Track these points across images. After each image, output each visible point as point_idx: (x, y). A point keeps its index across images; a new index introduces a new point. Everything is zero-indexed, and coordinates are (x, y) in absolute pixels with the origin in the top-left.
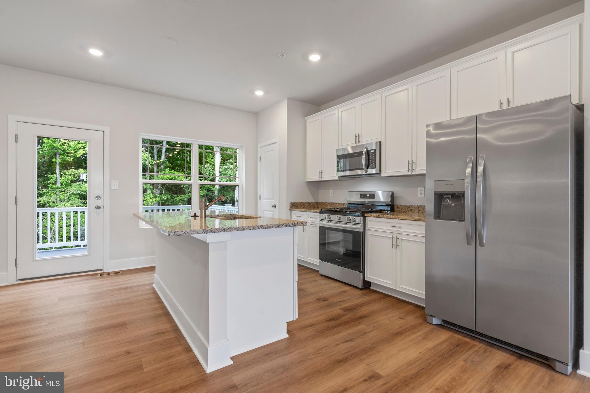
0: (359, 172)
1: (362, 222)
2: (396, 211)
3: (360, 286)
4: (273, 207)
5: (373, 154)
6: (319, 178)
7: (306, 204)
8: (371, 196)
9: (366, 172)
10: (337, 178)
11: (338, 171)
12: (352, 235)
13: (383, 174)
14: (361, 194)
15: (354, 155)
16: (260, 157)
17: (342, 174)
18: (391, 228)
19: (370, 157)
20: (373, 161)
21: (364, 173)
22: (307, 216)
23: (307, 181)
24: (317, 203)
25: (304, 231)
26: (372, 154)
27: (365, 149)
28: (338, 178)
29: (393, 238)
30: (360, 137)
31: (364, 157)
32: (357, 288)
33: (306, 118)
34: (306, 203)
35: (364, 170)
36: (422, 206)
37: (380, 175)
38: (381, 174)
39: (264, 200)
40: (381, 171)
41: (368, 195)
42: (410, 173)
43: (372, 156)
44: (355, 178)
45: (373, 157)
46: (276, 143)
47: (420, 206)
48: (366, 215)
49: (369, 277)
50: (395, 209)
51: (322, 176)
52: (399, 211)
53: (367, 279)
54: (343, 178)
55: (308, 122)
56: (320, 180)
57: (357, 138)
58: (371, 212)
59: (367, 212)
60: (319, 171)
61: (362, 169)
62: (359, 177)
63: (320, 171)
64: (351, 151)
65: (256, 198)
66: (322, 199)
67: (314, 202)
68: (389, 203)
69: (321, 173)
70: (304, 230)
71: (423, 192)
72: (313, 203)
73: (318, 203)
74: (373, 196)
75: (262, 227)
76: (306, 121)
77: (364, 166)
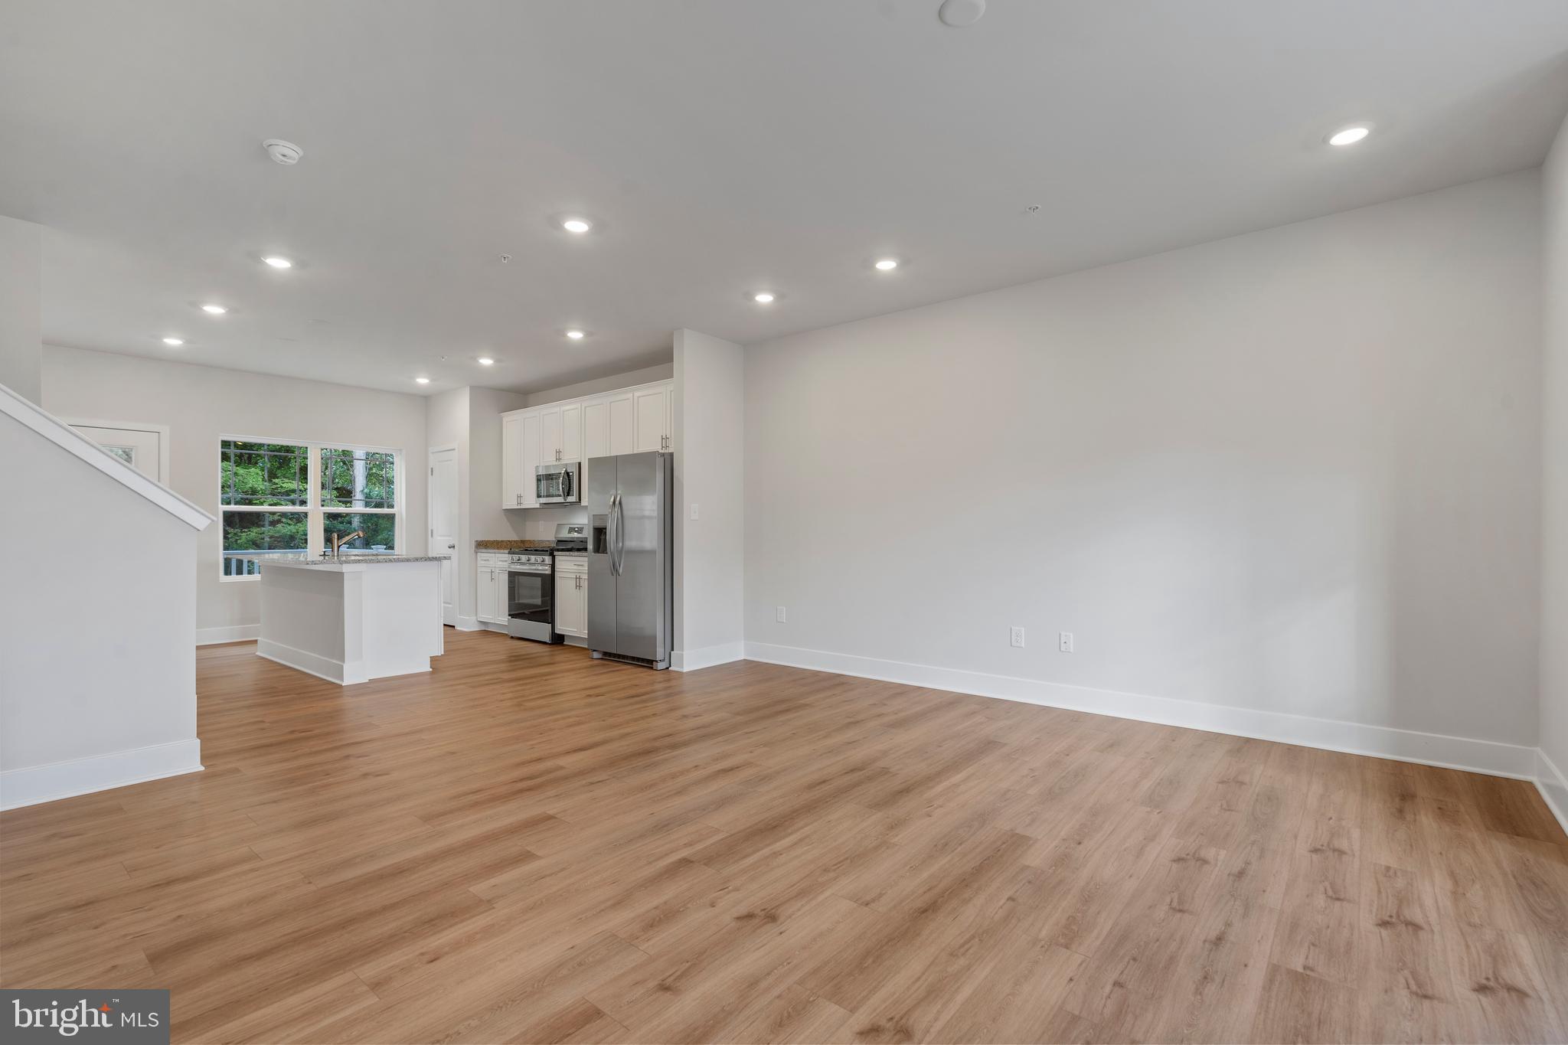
0: (558, 499)
1: (551, 563)
3: (548, 640)
4: (450, 547)
6: (518, 505)
7: (502, 543)
9: (566, 499)
10: (538, 506)
11: (539, 496)
12: (540, 579)
14: (569, 528)
16: (432, 469)
17: (543, 500)
18: (575, 567)
20: (572, 486)
21: (563, 501)
22: (496, 558)
23: (504, 508)
25: (492, 581)
26: (572, 477)
27: (563, 469)
28: (540, 506)
29: (576, 578)
30: (561, 453)
32: (545, 643)
33: (502, 414)
35: (562, 497)
39: (439, 538)
40: (580, 499)
41: (577, 529)
43: (572, 479)
45: (572, 481)
46: (454, 449)
48: (555, 553)
49: (560, 629)
51: (520, 503)
53: (557, 631)
54: (546, 506)
55: (505, 420)
56: (519, 507)
57: (558, 454)
58: (563, 550)
59: (558, 550)
60: (518, 496)
61: (561, 495)
62: (559, 506)
65: (426, 533)
66: (529, 536)
73: (524, 541)
75: (398, 560)
76: (502, 419)
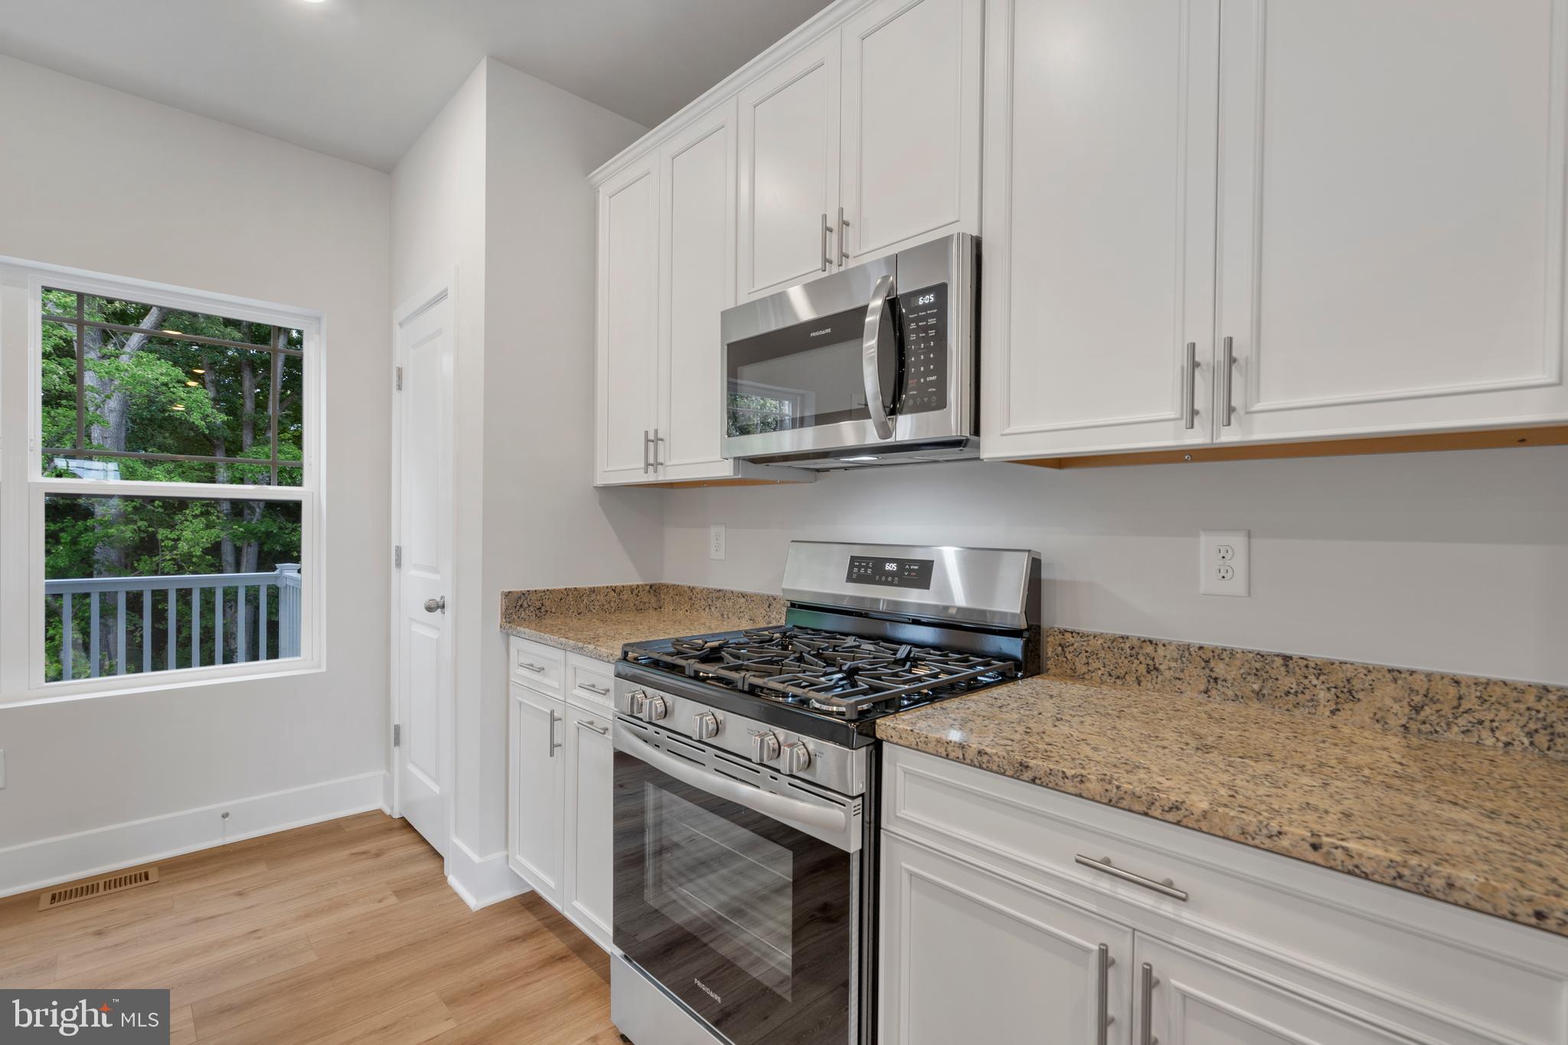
0: (848, 434)
1: (858, 784)
2: (1050, 664)
4: (430, 609)
5: (932, 316)
6: (646, 472)
7: (593, 596)
8: (910, 570)
9: (885, 431)
10: (726, 470)
11: (735, 429)
13: (994, 446)
14: (853, 559)
15: (813, 334)
16: (401, 370)
17: (759, 444)
19: (913, 337)
20: (927, 362)
21: (873, 438)
22: (570, 672)
23: (600, 482)
24: (655, 589)
25: (552, 754)
26: (926, 318)
27: (875, 295)
28: (736, 469)
29: (1106, 964)
30: (851, 233)
31: (870, 344)
33: (598, 174)
34: (593, 590)
35: (871, 420)
36: (1232, 653)
37: (966, 453)
38: (977, 446)
40: (976, 430)
41: (891, 567)
42: (1197, 438)
43: (926, 329)
44: (827, 470)
45: (926, 340)
46: (444, 294)
47: (1219, 654)
48: (885, 725)
50: (1050, 650)
51: (660, 460)
52: (1074, 670)
54: (761, 471)
55: (602, 193)
56: (651, 478)
57: (833, 239)
60: (646, 433)
61: (863, 413)
62: (846, 469)
63: (651, 437)
64: (804, 311)
65: (382, 558)
67: (635, 580)
68: (1014, 615)
69: (653, 441)
70: (553, 746)
71: (1239, 563)
72: (632, 589)
73: (660, 586)
74: (919, 573)
76: (594, 190)
77: (876, 399)
